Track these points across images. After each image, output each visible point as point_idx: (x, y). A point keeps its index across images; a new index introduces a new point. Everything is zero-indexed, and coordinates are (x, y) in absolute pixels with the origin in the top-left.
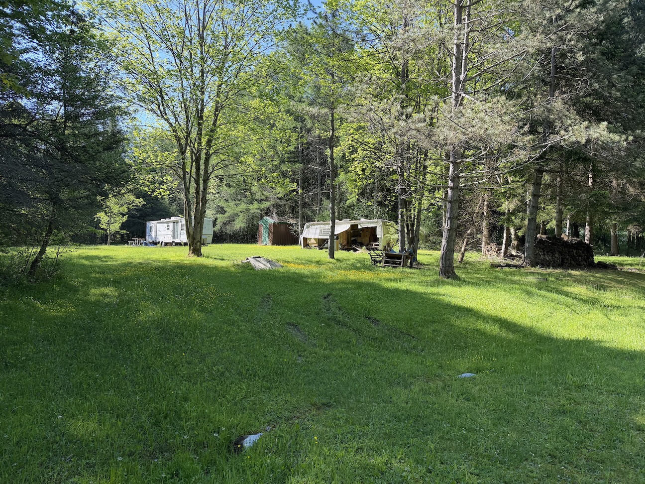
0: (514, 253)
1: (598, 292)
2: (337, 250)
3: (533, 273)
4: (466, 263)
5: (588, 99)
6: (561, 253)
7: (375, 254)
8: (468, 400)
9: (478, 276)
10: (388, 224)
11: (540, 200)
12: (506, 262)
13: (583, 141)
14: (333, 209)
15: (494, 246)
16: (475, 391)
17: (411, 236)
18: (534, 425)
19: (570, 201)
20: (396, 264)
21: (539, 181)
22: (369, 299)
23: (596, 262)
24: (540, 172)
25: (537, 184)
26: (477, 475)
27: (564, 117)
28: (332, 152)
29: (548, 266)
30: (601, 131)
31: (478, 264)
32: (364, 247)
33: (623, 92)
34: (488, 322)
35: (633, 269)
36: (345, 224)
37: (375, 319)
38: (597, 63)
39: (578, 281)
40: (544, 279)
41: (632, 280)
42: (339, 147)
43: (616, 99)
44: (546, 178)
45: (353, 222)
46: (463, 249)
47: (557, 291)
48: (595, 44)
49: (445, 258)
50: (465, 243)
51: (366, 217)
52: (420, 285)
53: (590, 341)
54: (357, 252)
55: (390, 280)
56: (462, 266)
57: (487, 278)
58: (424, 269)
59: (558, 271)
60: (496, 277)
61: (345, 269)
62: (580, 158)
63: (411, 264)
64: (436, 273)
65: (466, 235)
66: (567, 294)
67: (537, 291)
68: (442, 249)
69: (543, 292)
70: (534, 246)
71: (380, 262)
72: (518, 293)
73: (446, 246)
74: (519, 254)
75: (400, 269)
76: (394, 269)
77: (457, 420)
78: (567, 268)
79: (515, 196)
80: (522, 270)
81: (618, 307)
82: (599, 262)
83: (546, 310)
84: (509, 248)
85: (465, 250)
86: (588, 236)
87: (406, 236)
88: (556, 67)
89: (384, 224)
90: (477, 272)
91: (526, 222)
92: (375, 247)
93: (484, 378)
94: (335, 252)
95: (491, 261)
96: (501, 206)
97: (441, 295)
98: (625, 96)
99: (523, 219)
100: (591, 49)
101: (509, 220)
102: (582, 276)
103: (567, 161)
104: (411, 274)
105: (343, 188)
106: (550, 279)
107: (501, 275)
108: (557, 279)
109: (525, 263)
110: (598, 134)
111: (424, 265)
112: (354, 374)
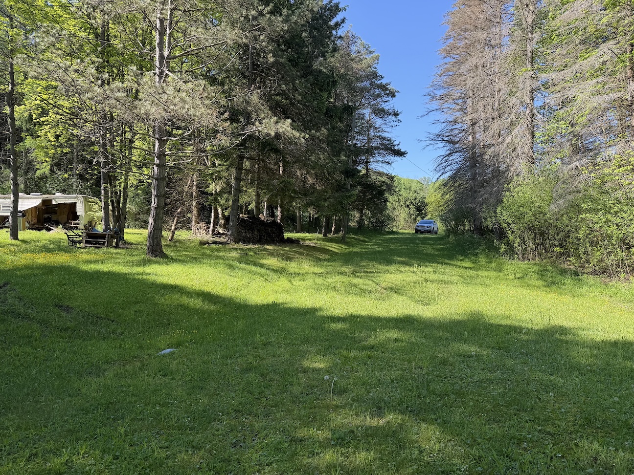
0: (221, 231)
1: (286, 262)
2: (24, 230)
3: (236, 249)
4: (177, 242)
5: (278, 97)
6: (259, 231)
7: (74, 234)
8: (164, 376)
9: (187, 253)
10: (90, 200)
11: (242, 183)
12: (214, 239)
13: (273, 134)
14: (15, 179)
15: (203, 225)
16: (173, 365)
17: (116, 214)
18: (224, 386)
19: (265, 186)
20: (100, 244)
21: (240, 166)
22: (60, 284)
23: (286, 238)
24: (241, 157)
25: (239, 169)
26: (167, 448)
27: (259, 111)
28: (12, 111)
29: (249, 243)
30: (286, 127)
31: (187, 242)
32: (61, 226)
33: (304, 97)
34: (192, 297)
35: (311, 243)
36: (34, 198)
37: (68, 306)
38: (285, 67)
39: (272, 254)
40: (244, 254)
41: (310, 252)
42: (23, 107)
43: (299, 102)
44: (247, 164)
45: (46, 196)
46: (173, 228)
47: (255, 263)
48: (283, 51)
49: (153, 236)
50: (175, 221)
51: (63, 191)
52: (124, 266)
53: (276, 304)
54: (52, 231)
55: (90, 262)
56: (172, 244)
57: (195, 254)
58: (132, 249)
59: (256, 246)
60: (204, 254)
61: (32, 252)
62: (272, 149)
63: (117, 243)
64: (144, 252)
65: (176, 214)
66: (262, 266)
67: (238, 264)
68: (149, 227)
69: (243, 266)
70: (237, 225)
71: (80, 242)
72: (221, 268)
73: (153, 224)
74: (225, 232)
75: (105, 249)
76: (96, 250)
77: (152, 398)
78: (264, 244)
79: (221, 178)
80: (227, 246)
81: (299, 274)
82: (288, 238)
83: (245, 281)
84: (216, 226)
85: (176, 229)
86: (280, 216)
87: (110, 213)
88: (253, 64)
89: (86, 200)
90: (186, 249)
91: (230, 202)
92: (75, 226)
93: (184, 351)
94: (19, 232)
95: (200, 239)
96: (209, 187)
97: (146, 274)
98: (305, 100)
99: (227, 200)
100: (280, 53)
101: (216, 200)
102: (274, 250)
103: (263, 150)
104: (116, 254)
105: (31, 156)
106: (250, 253)
107: (208, 252)
108: (255, 253)
109: (229, 241)
110: (284, 129)
111: (132, 244)
112: (34, 372)
